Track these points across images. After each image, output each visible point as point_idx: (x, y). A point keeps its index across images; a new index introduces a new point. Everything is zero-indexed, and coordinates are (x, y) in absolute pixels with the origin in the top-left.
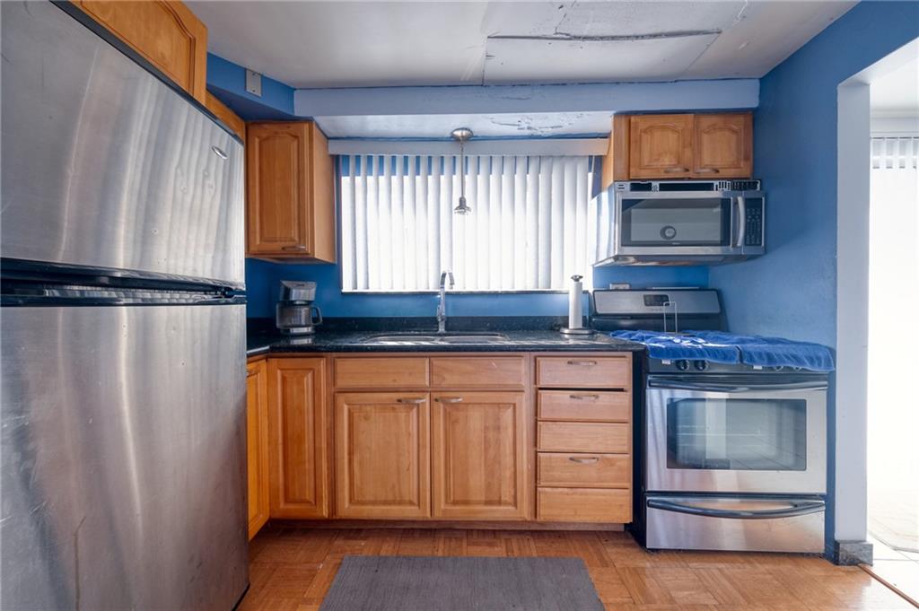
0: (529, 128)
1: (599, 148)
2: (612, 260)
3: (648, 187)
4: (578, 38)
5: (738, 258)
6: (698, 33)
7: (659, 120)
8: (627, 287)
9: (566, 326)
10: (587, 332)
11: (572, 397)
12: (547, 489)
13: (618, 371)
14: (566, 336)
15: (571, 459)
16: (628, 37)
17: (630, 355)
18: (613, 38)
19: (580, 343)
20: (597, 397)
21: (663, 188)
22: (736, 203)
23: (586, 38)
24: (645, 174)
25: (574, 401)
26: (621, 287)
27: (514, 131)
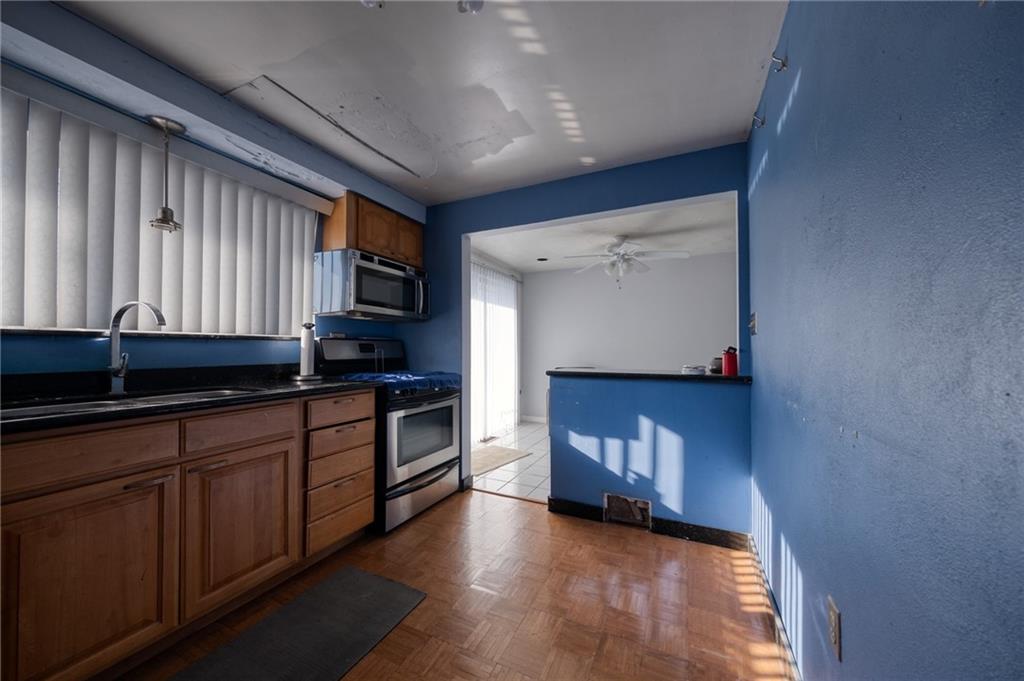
0: (265, 163)
1: (326, 208)
2: (345, 314)
3: (371, 260)
4: (343, 129)
5: (418, 320)
6: (409, 170)
7: (379, 210)
8: (343, 336)
9: (298, 373)
10: (319, 377)
11: (337, 431)
12: (317, 522)
13: (365, 404)
14: (299, 383)
15: (336, 486)
16: (374, 150)
17: (373, 390)
18: (365, 144)
19: (318, 387)
20: (354, 427)
21: (381, 263)
22: (418, 284)
23: (347, 132)
24: (369, 248)
25: (340, 434)
26: (339, 336)
27: (248, 158)
